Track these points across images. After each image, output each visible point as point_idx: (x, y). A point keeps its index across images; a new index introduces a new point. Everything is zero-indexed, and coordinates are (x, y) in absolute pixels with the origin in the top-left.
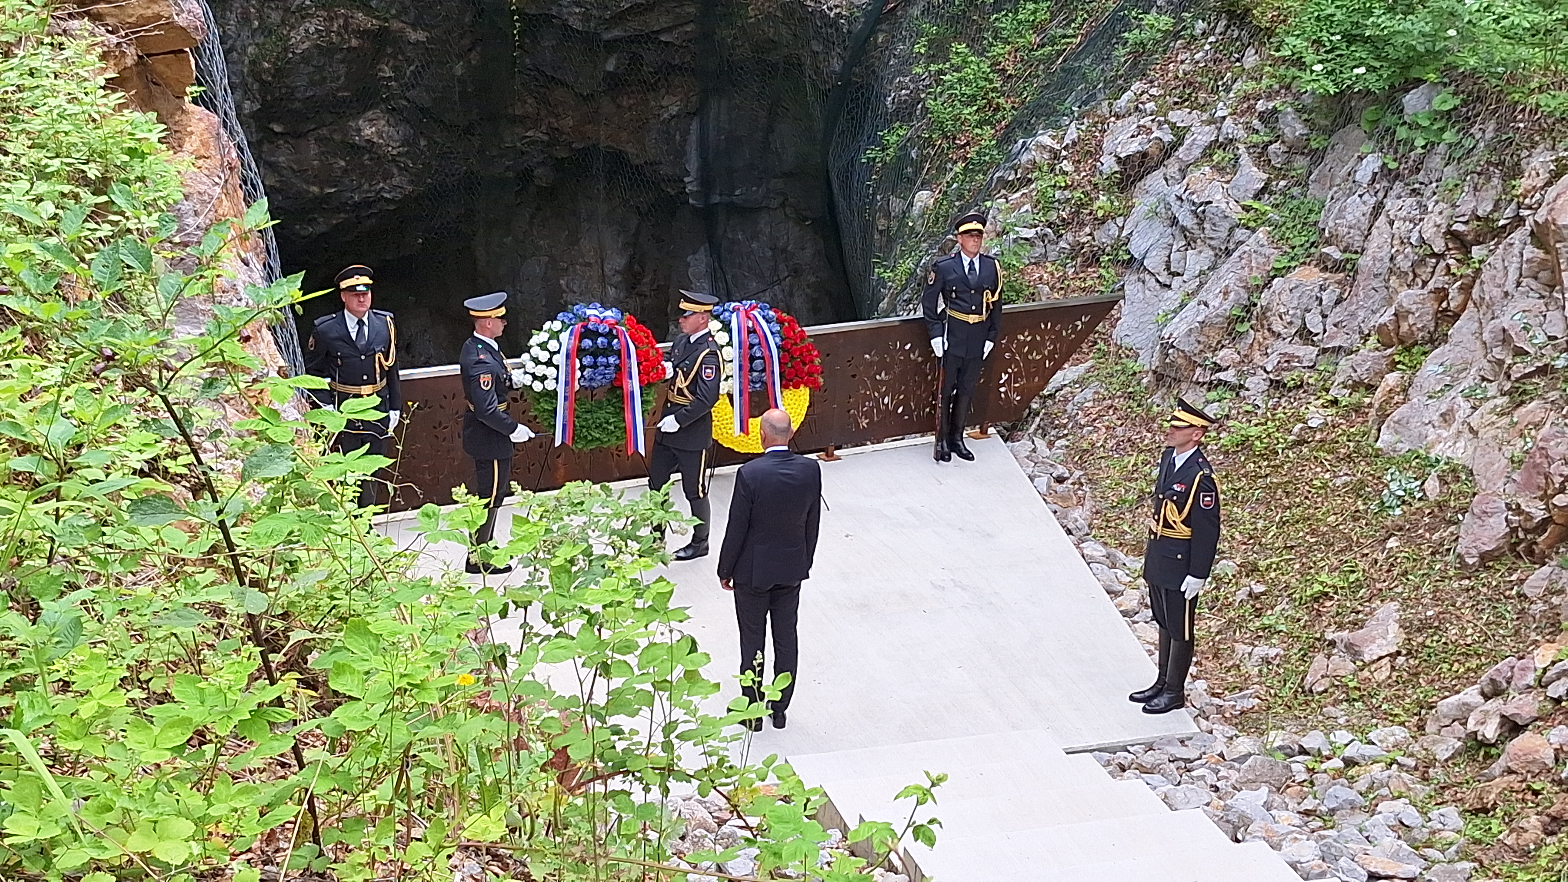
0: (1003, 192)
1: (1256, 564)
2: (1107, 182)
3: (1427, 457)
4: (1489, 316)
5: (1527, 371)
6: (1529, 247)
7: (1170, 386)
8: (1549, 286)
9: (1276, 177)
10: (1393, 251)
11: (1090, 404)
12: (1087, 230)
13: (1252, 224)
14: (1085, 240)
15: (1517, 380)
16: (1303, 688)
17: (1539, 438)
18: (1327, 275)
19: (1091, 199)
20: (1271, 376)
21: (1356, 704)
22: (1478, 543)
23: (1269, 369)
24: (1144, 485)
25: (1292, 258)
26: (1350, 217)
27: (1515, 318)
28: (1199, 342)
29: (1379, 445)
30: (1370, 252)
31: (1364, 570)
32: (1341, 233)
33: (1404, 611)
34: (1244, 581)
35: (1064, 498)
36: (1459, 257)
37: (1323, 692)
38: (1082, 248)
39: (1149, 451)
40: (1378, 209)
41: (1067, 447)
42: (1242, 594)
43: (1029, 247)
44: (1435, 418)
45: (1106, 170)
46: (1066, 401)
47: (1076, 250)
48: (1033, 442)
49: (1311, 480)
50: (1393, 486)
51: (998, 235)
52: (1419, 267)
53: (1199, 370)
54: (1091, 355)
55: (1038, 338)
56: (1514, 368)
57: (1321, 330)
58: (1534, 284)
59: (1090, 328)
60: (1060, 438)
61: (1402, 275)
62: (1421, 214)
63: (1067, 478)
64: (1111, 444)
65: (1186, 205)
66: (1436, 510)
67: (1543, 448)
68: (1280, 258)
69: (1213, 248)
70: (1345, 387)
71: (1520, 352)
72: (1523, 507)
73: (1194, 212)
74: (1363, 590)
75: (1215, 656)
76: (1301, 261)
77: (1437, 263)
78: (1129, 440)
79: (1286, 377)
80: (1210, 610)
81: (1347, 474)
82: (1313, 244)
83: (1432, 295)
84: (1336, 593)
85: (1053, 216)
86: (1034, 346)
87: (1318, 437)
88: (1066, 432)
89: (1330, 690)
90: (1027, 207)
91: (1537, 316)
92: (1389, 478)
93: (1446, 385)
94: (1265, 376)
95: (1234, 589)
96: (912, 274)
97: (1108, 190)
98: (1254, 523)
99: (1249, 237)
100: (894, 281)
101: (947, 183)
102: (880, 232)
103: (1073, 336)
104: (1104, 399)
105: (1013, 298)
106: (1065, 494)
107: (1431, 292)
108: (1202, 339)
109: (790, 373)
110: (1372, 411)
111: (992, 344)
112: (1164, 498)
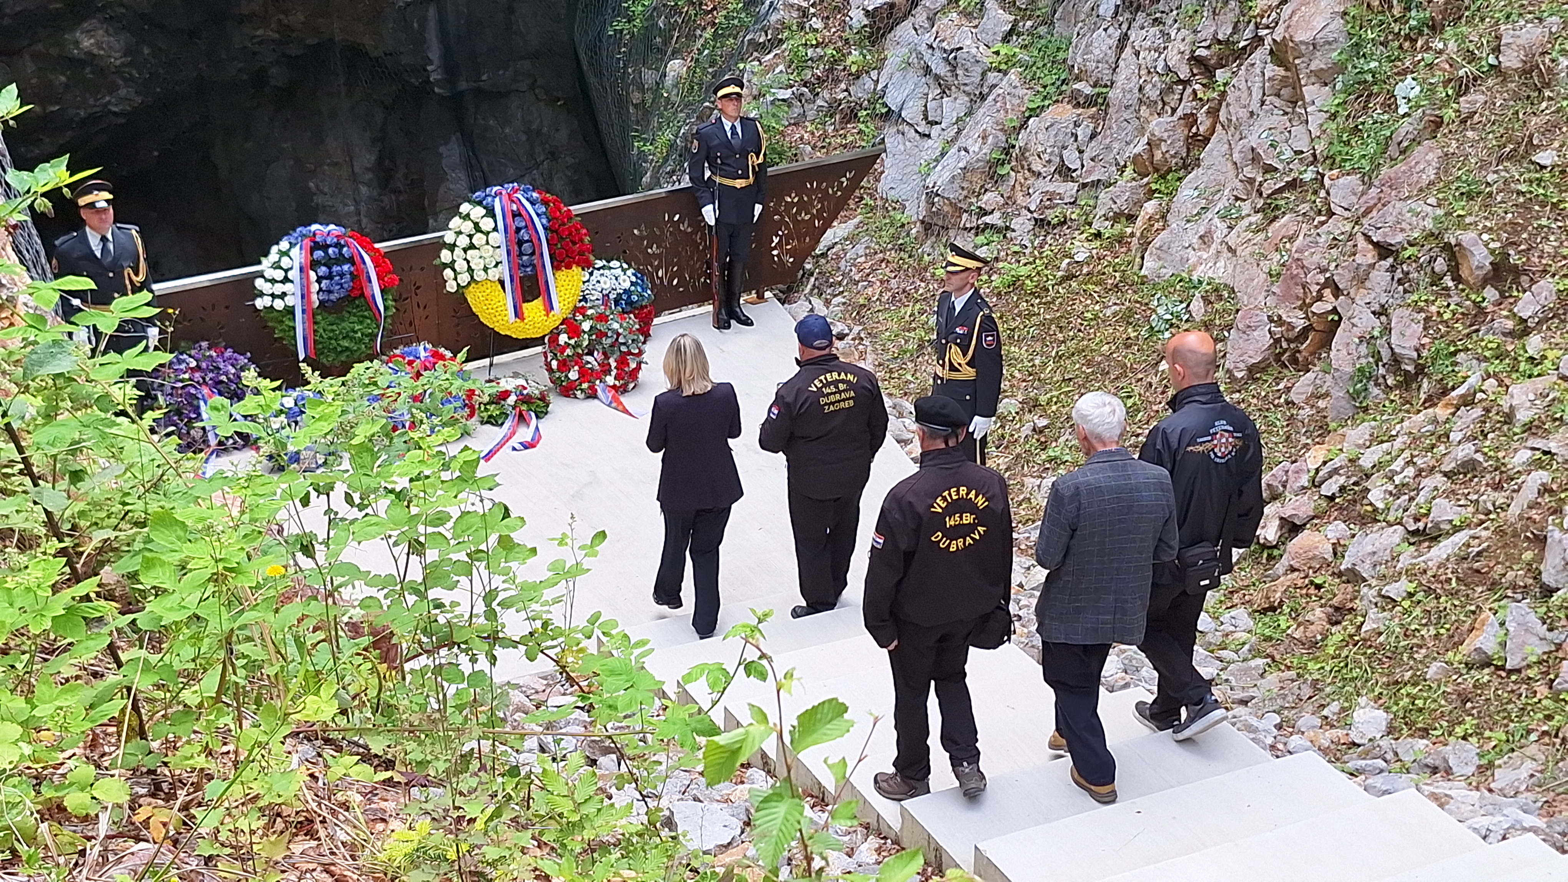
0: (755, 54)
1: (1037, 399)
2: (857, 37)
3: (1190, 280)
4: (1237, 136)
5: (1277, 187)
6: (1270, 66)
7: (938, 234)
8: (1291, 102)
9: (1023, 18)
10: (1141, 81)
11: (863, 259)
12: (843, 86)
13: (1003, 67)
14: (841, 96)
15: (1269, 196)
17: (1294, 250)
18: (1080, 111)
19: (843, 55)
20: (1035, 215)
22: (1245, 357)
23: (1032, 209)
24: (923, 334)
25: (1045, 97)
26: (1097, 52)
27: (1263, 136)
28: (963, 188)
29: (1143, 273)
30: (1119, 84)
31: (1140, 395)
32: (1090, 69)
34: (1028, 416)
36: (1204, 81)
38: (840, 105)
39: (924, 300)
40: (1124, 40)
41: (844, 304)
42: (1026, 430)
43: (786, 108)
44: (1195, 241)
45: (855, 23)
46: (839, 258)
47: (833, 107)
48: (810, 302)
49: (1083, 313)
50: (1161, 311)
51: (755, 98)
52: (1167, 95)
53: (965, 216)
54: (859, 210)
55: (805, 198)
56: (1265, 185)
57: (1079, 166)
58: (1277, 102)
59: (855, 183)
60: (836, 296)
61: (1152, 104)
62: (1164, 42)
63: (847, 335)
64: (886, 296)
65: (938, 53)
67: (1298, 259)
68: (1033, 98)
69: (968, 94)
70: (1107, 219)
71: (1269, 169)
72: (1284, 318)
73: (946, 60)
74: (1142, 415)
76: (1054, 99)
77: (1184, 89)
78: (904, 291)
79: (1051, 215)
80: (997, 448)
81: (1115, 304)
82: (1064, 80)
83: (1182, 122)
85: (808, 75)
87: (1085, 270)
88: (841, 289)
90: (781, 67)
91: (1282, 133)
92: (1156, 303)
93: (1203, 208)
94: (1029, 216)
95: (1018, 426)
96: (672, 146)
97: (859, 45)
98: (1032, 360)
99: (1001, 80)
100: (654, 155)
101: (698, 50)
102: (636, 106)
103: (839, 193)
104: (876, 253)
105: (778, 160)
106: (847, 350)
107: (1180, 118)
108: (965, 185)
109: (561, 254)
110: (1135, 240)
111: (761, 207)
112: (947, 342)
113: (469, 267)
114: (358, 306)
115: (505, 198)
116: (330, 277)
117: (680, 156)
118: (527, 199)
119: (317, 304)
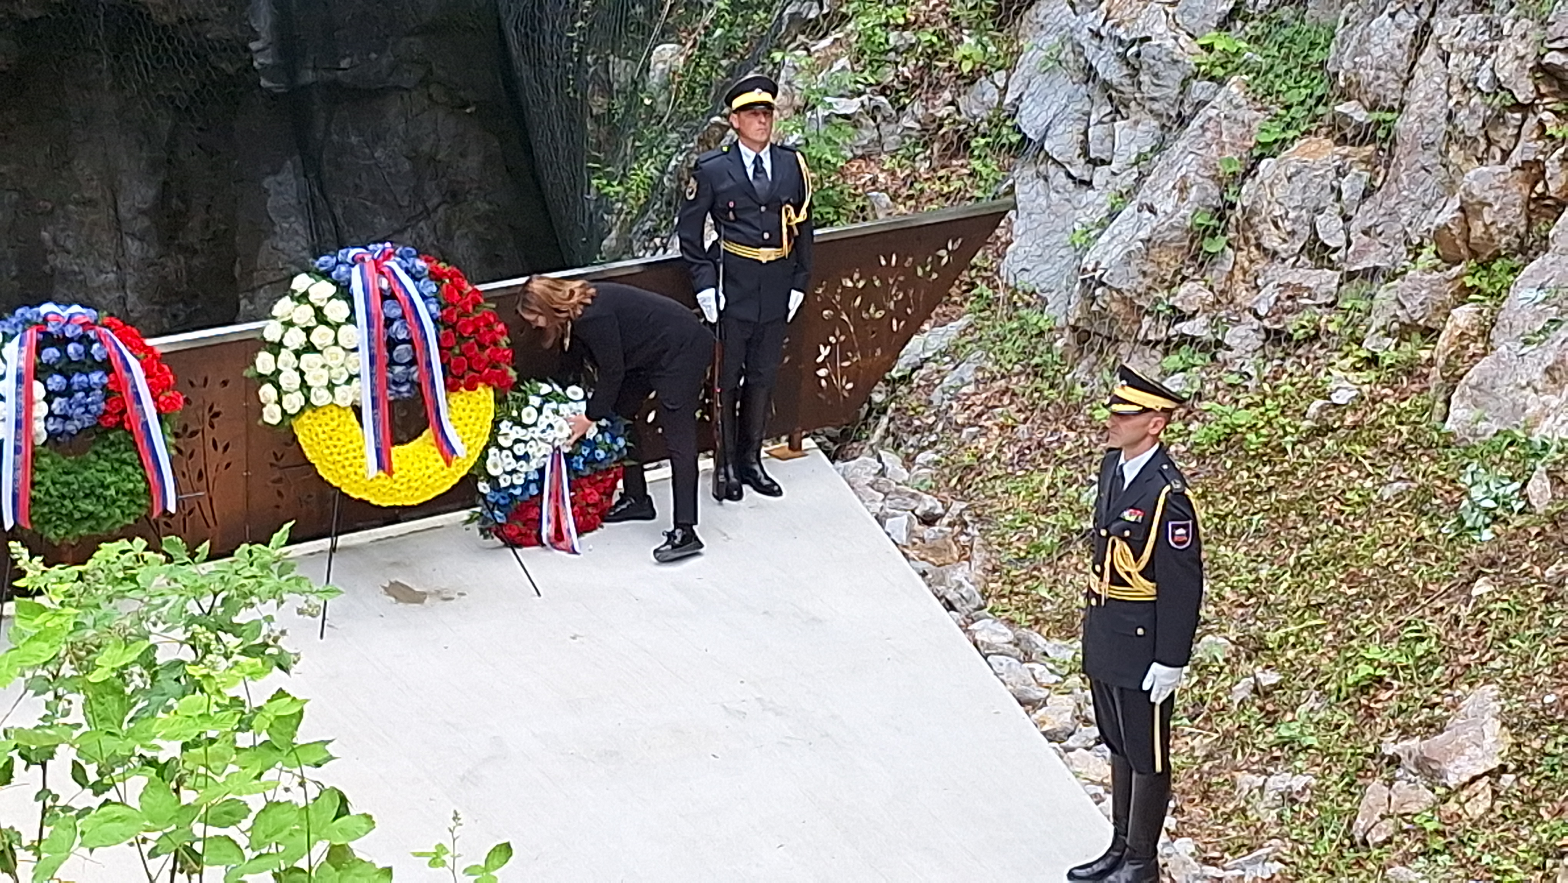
0: (801, 38)
1: (1261, 638)
2: (974, 14)
3: (1529, 442)
7: (1101, 351)
10: (1451, 103)
11: (971, 389)
12: (947, 95)
13: (1219, 72)
14: (943, 112)
16: (1351, 838)
18: (1347, 149)
19: (949, 44)
20: (1266, 323)
21: (1439, 858)
23: (1262, 313)
24: (1070, 520)
25: (1288, 125)
26: (1377, 52)
28: (1144, 274)
29: (1449, 426)
30: (1414, 107)
31: (1438, 636)
32: (1364, 79)
33: (1508, 698)
34: (1245, 667)
35: (936, 550)
36: (1559, 107)
37: (1385, 842)
38: (941, 126)
39: (1074, 461)
40: (1422, 35)
41: (937, 463)
42: (1242, 690)
43: (850, 130)
44: (1537, 376)
46: (930, 386)
47: (930, 130)
48: (880, 460)
49: (1344, 492)
50: (1477, 493)
51: (797, 112)
52: (1496, 129)
53: (1147, 321)
54: (967, 305)
55: (877, 283)
57: (1343, 243)
59: (962, 260)
60: (923, 449)
61: (1469, 142)
62: (1492, 39)
63: (942, 516)
64: (1009, 453)
65: (1109, 46)
66: (1548, 527)
68: (1267, 126)
69: (1159, 116)
70: (1388, 335)
73: (1123, 57)
74: (1440, 669)
75: (1206, 796)
76: (1303, 129)
77: (1524, 119)
78: (1040, 445)
79: (1292, 323)
80: (1192, 720)
81: (1400, 479)
82: (1321, 98)
83: (1518, 173)
84: (1396, 677)
85: (888, 76)
86: (869, 295)
87: (1349, 419)
88: (933, 438)
89: (1397, 839)
90: (844, 61)
92: (1468, 480)
93: (1551, 321)
94: (1256, 324)
95: (1228, 683)
96: (655, 186)
97: (976, 27)
98: (1254, 569)
99: (1215, 94)
100: (624, 201)
101: (706, 28)
102: (597, 119)
103: (935, 276)
104: (994, 379)
105: (832, 217)
106: (939, 543)
107: (1516, 168)
108: (1148, 267)
109: (459, 365)
110: (1435, 372)
111: (801, 296)
112: (1109, 535)
113: (303, 381)
114: (112, 444)
115: (370, 268)
116: (68, 392)
117: (669, 204)
118: (407, 271)
119: (44, 437)
